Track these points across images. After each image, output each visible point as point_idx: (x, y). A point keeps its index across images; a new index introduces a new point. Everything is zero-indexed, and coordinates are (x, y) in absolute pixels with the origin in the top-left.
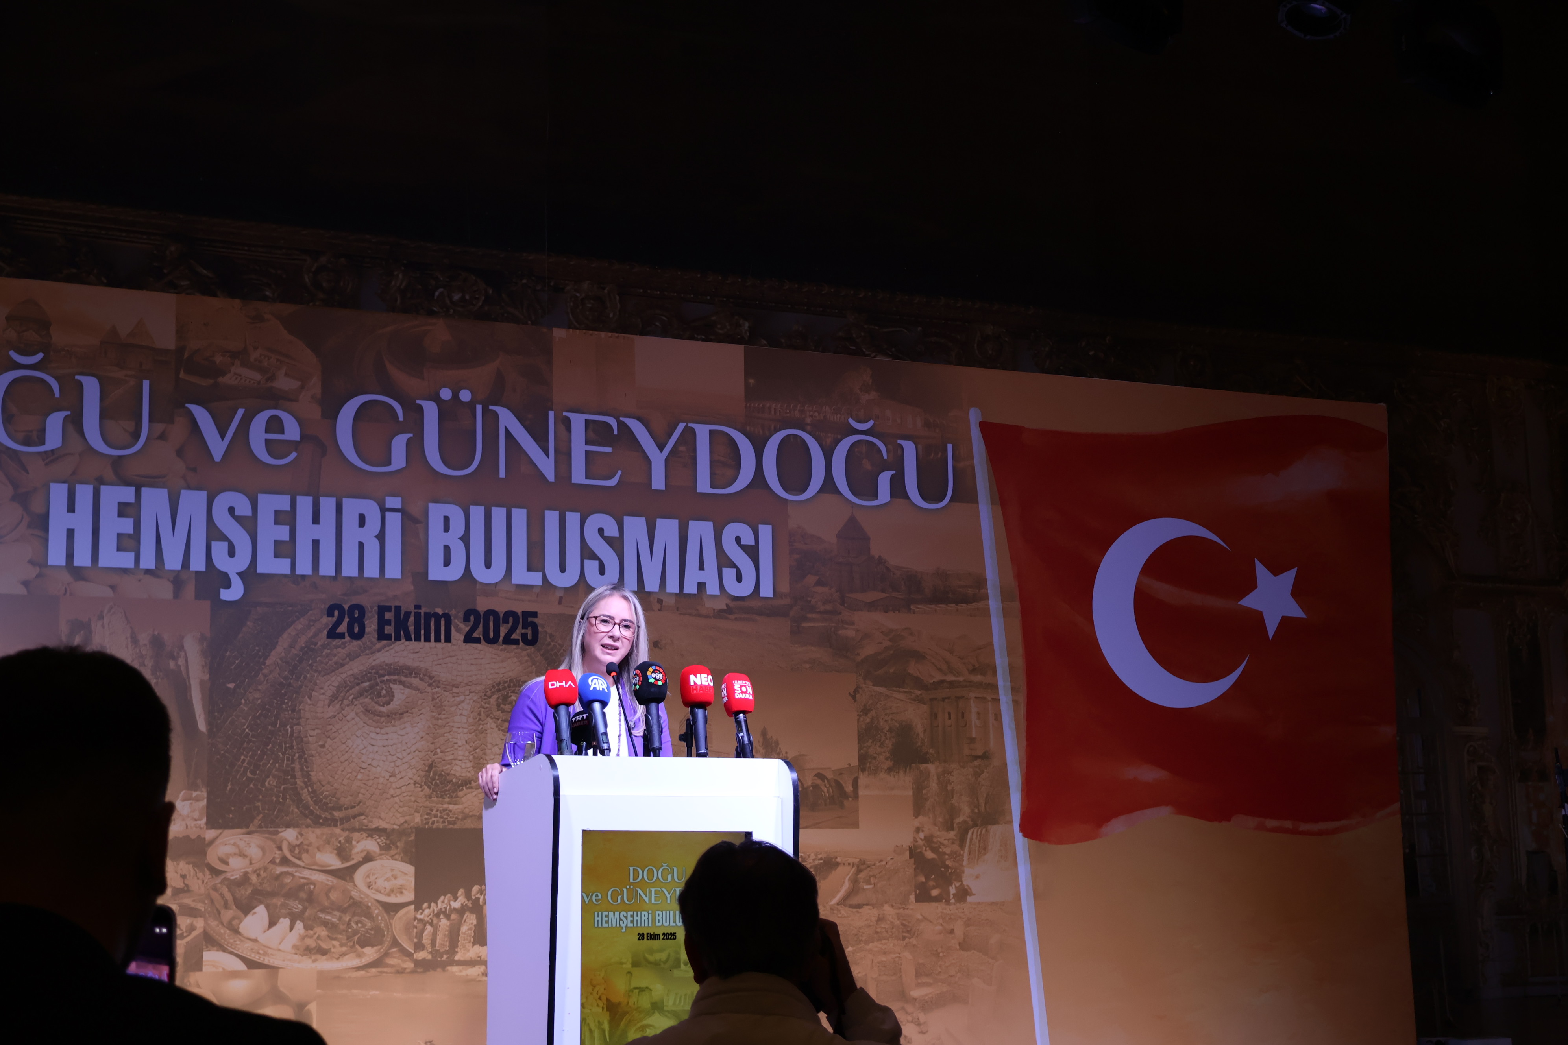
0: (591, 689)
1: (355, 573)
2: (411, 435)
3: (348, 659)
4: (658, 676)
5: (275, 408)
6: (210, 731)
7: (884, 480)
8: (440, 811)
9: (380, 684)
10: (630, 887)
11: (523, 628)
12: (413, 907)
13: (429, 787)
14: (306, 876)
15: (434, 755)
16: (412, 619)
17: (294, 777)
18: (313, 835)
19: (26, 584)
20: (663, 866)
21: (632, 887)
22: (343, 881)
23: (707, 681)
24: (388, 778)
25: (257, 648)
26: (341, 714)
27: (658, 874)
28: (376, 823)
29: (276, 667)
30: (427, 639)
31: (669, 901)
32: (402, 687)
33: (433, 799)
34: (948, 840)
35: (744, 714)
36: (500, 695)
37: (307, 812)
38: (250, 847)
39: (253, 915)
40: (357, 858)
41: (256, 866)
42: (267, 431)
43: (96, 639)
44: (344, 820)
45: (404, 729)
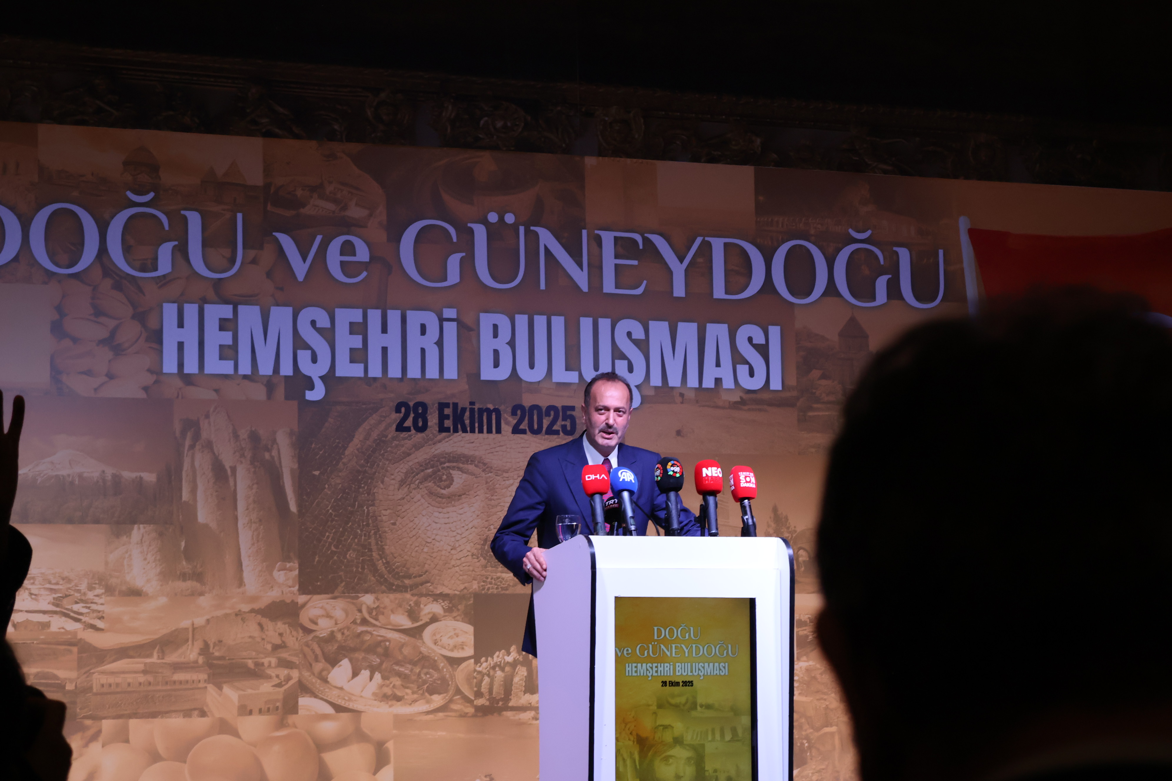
0: (621, 480)
1: (417, 375)
2: (464, 254)
3: (413, 449)
4: (676, 469)
5: (348, 234)
7: (881, 283)
8: (495, 579)
9: (442, 471)
10: (654, 643)
11: (563, 420)
12: (472, 661)
13: (485, 558)
14: (382, 634)
15: (489, 531)
16: (467, 414)
17: (370, 550)
18: (388, 599)
19: (146, 389)
20: (682, 626)
21: (656, 643)
22: (414, 639)
23: (717, 473)
24: (450, 550)
25: (337, 441)
26: (409, 496)
27: (678, 633)
28: (441, 589)
29: (354, 456)
30: (481, 431)
31: (687, 655)
32: (460, 473)
33: (488, 568)
35: (749, 500)
37: (382, 580)
38: (335, 609)
39: (339, 667)
40: (425, 619)
41: (340, 626)
42: (342, 254)
43: (204, 435)
44: (413, 587)
45: (462, 508)
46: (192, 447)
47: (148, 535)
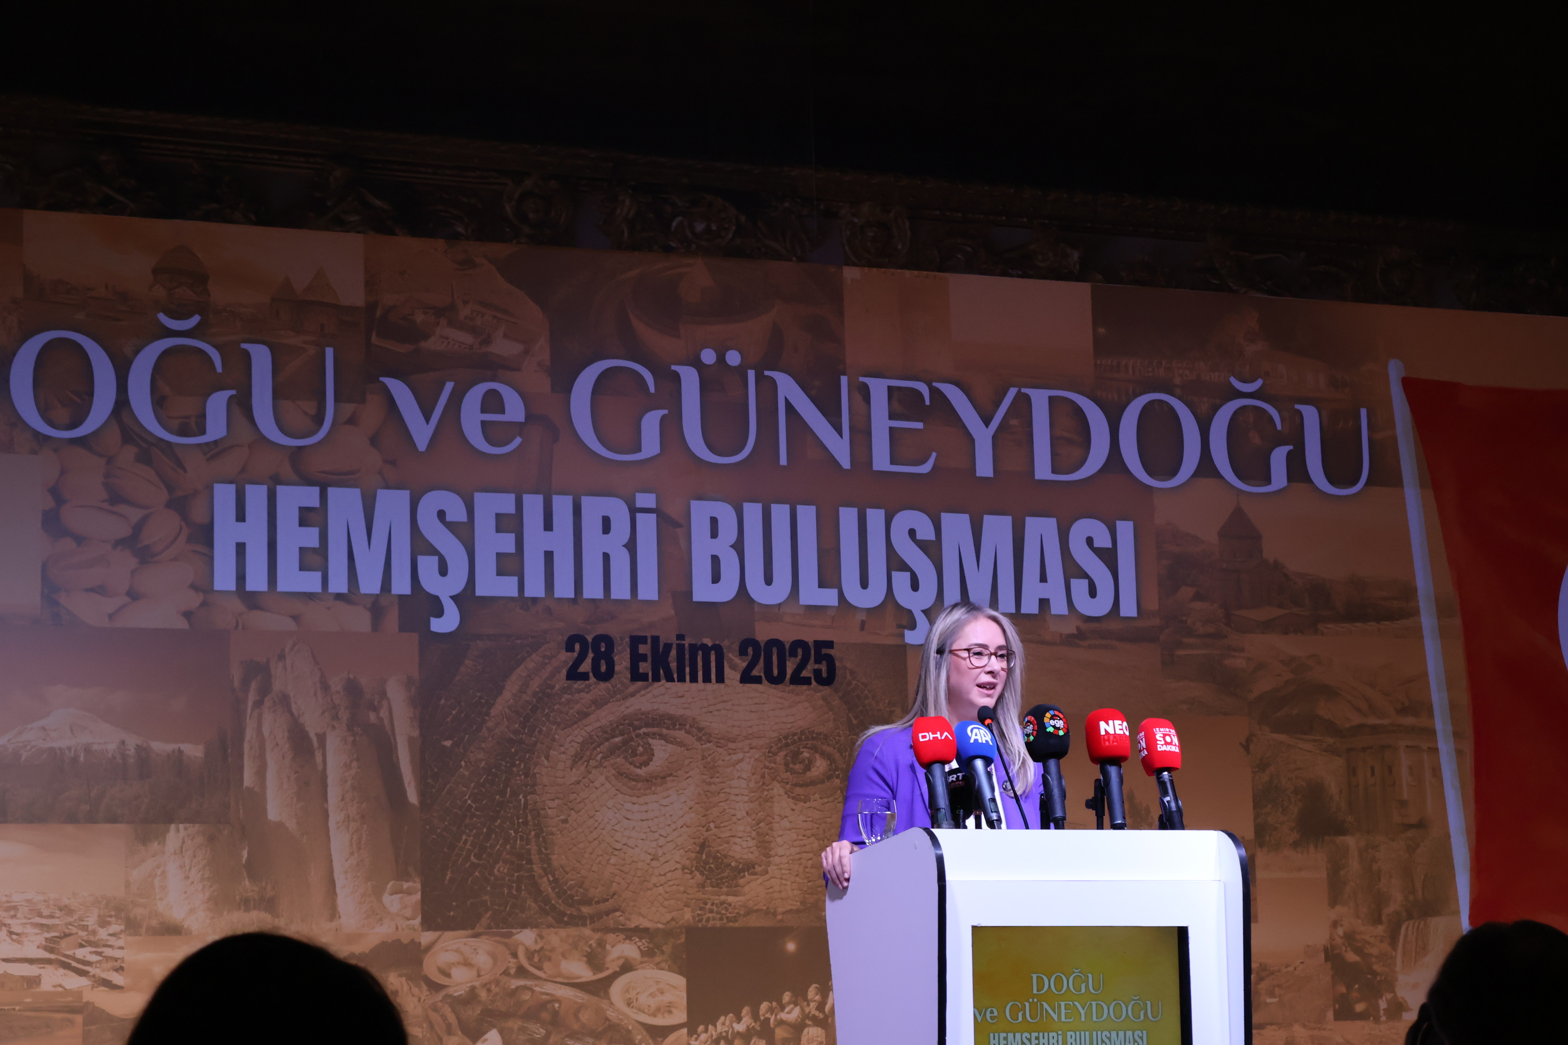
0: (972, 741)
1: (599, 594)
2: (666, 412)
3: (593, 708)
4: (1058, 724)
5: (493, 379)
6: (422, 803)
7: (1279, 457)
8: (717, 904)
9: (636, 739)
10: (1033, 1000)
11: (817, 661)
12: (685, 1030)
13: (702, 873)
14: (549, 992)
15: (707, 831)
16: (673, 653)
17: (530, 862)
18: (556, 938)
19: (188, 615)
20: (1074, 972)
21: (1035, 1000)
22: (596, 998)
23: (1122, 729)
24: (648, 861)
25: (479, 694)
26: (586, 779)
27: (1068, 983)
28: (636, 921)
29: (503, 718)
30: (694, 679)
31: (1083, 1019)
32: (663, 742)
33: (706, 889)
34: (1376, 937)
35: (1169, 772)
36: (789, 751)
37: (547, 907)
38: (477, 953)
39: (483, 1042)
40: (613, 967)
41: (486, 978)
42: (483, 410)
43: (277, 686)
44: (594, 918)
45: (667, 797)
46: (259, 704)
47: (192, 840)
